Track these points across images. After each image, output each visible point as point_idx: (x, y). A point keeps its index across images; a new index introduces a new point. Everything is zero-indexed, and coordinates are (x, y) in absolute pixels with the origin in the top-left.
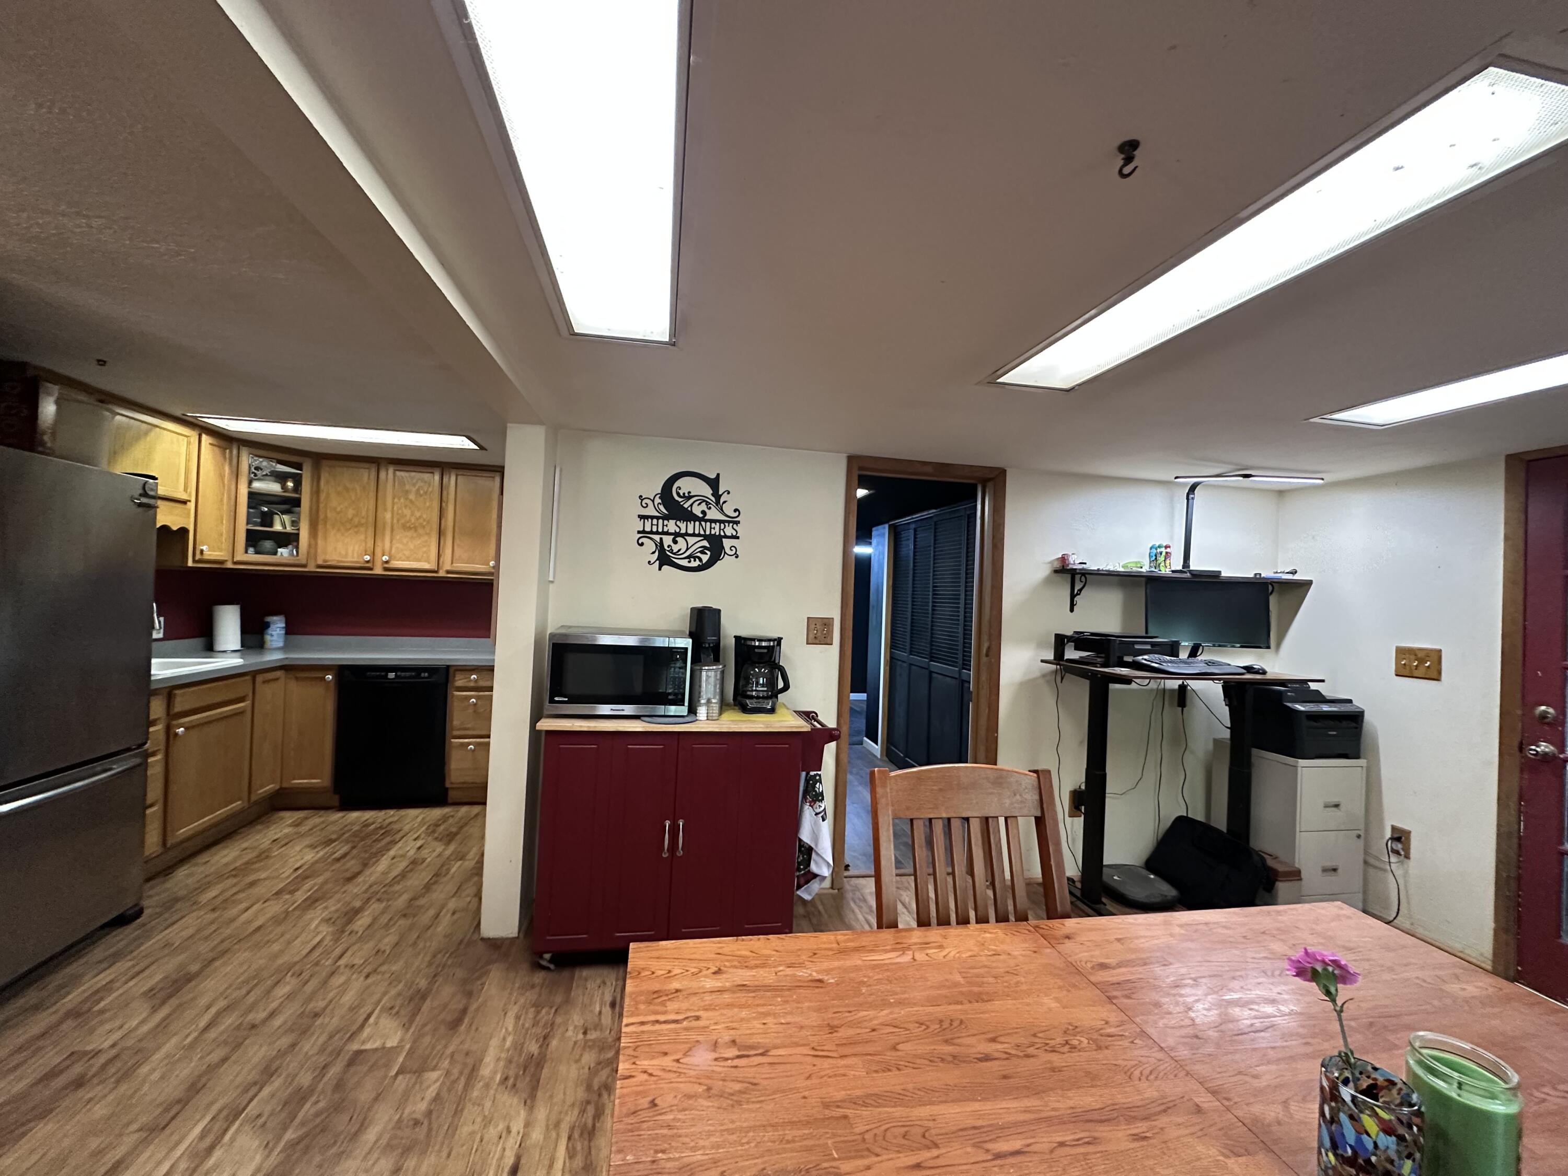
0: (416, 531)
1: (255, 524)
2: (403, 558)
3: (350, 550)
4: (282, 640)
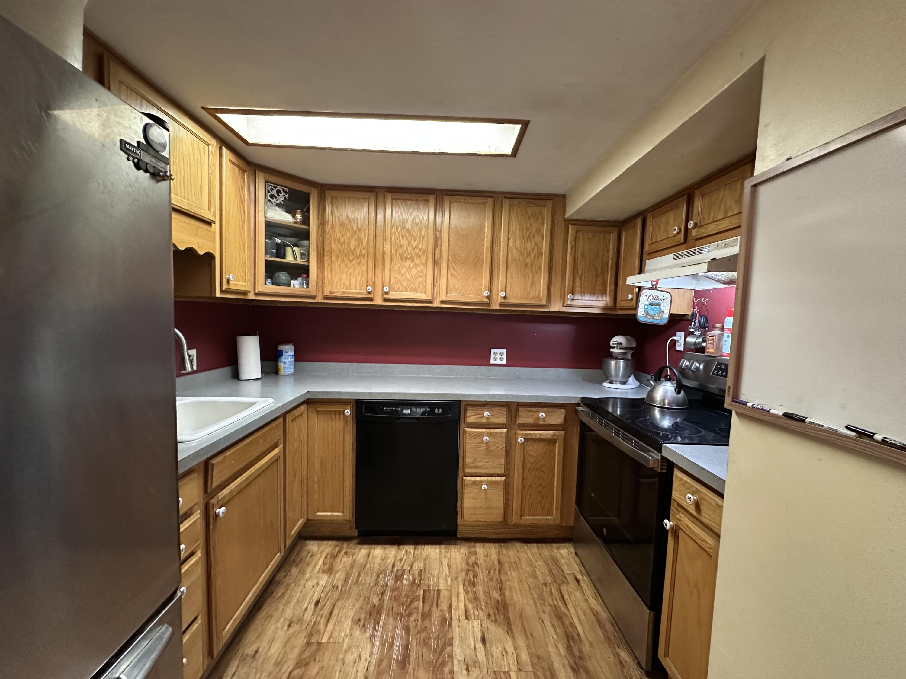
0: (412, 261)
1: (272, 255)
2: (402, 288)
3: (353, 281)
4: (292, 367)
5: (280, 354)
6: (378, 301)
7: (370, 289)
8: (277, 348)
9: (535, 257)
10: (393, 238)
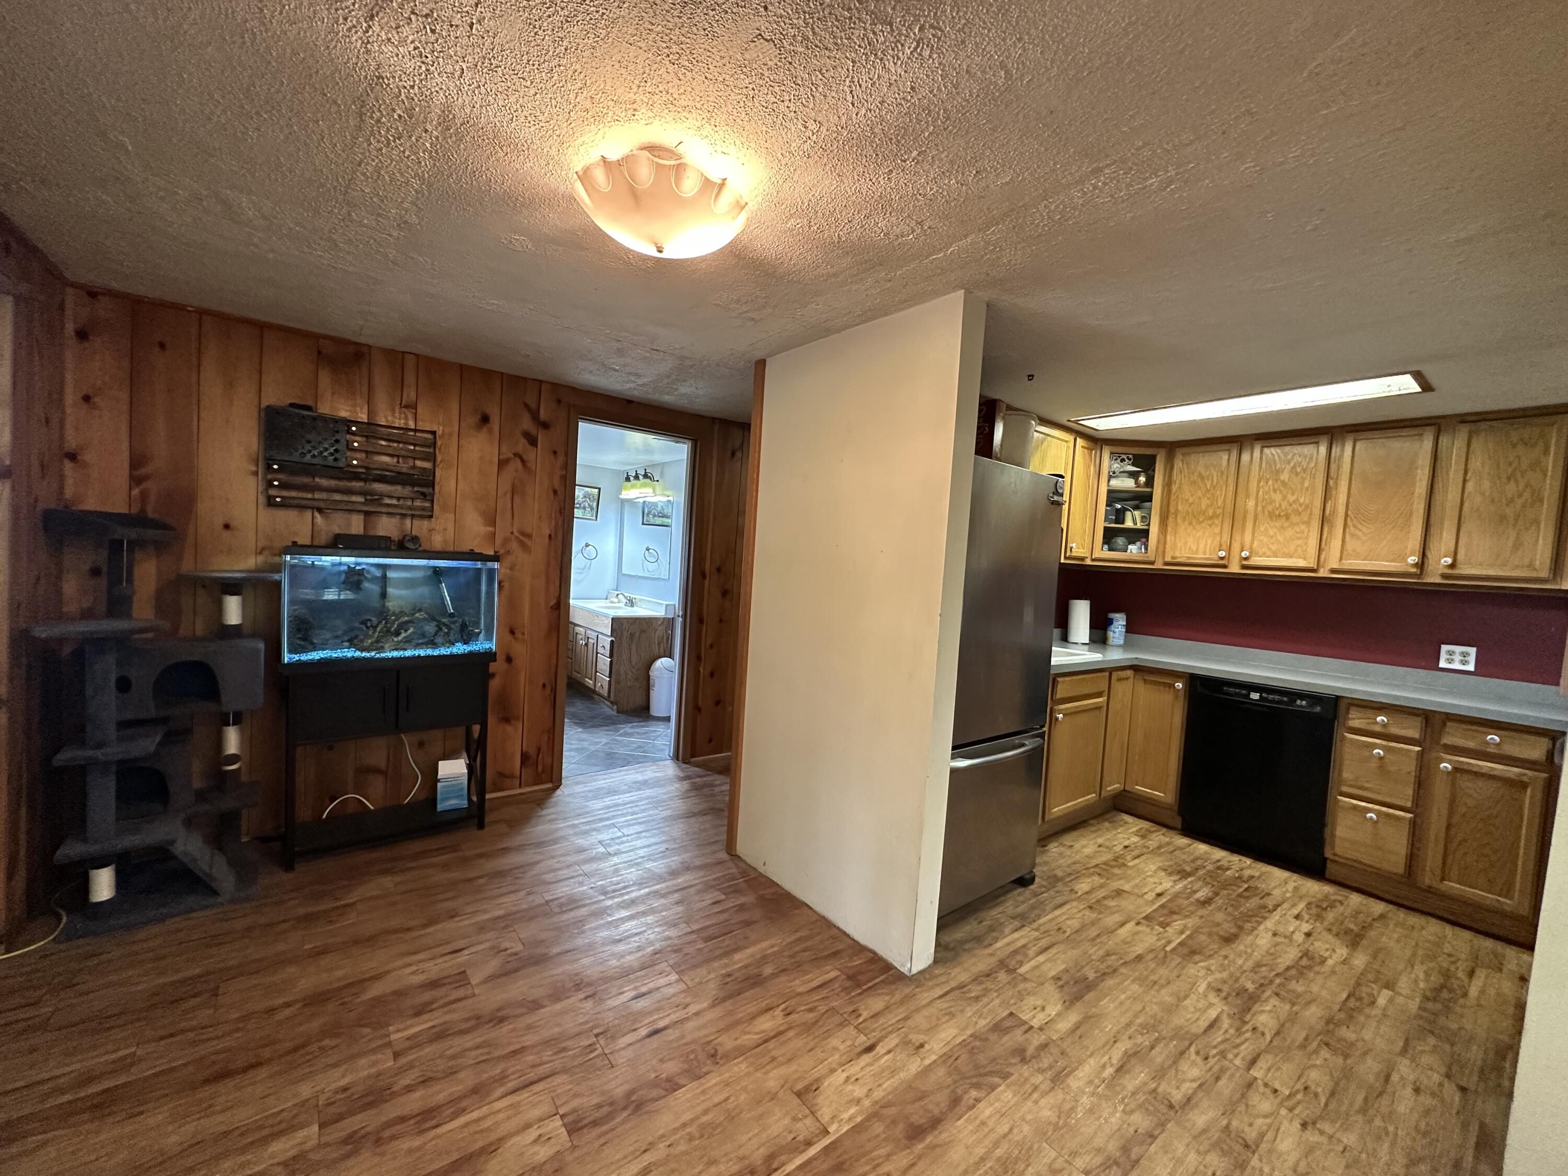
0: (1288, 519)
1: (1111, 521)
2: (1269, 553)
3: (1201, 546)
4: (1123, 638)
5: (1110, 622)
6: (1234, 568)
7: (1222, 554)
9: (1524, 505)
10: (1261, 493)
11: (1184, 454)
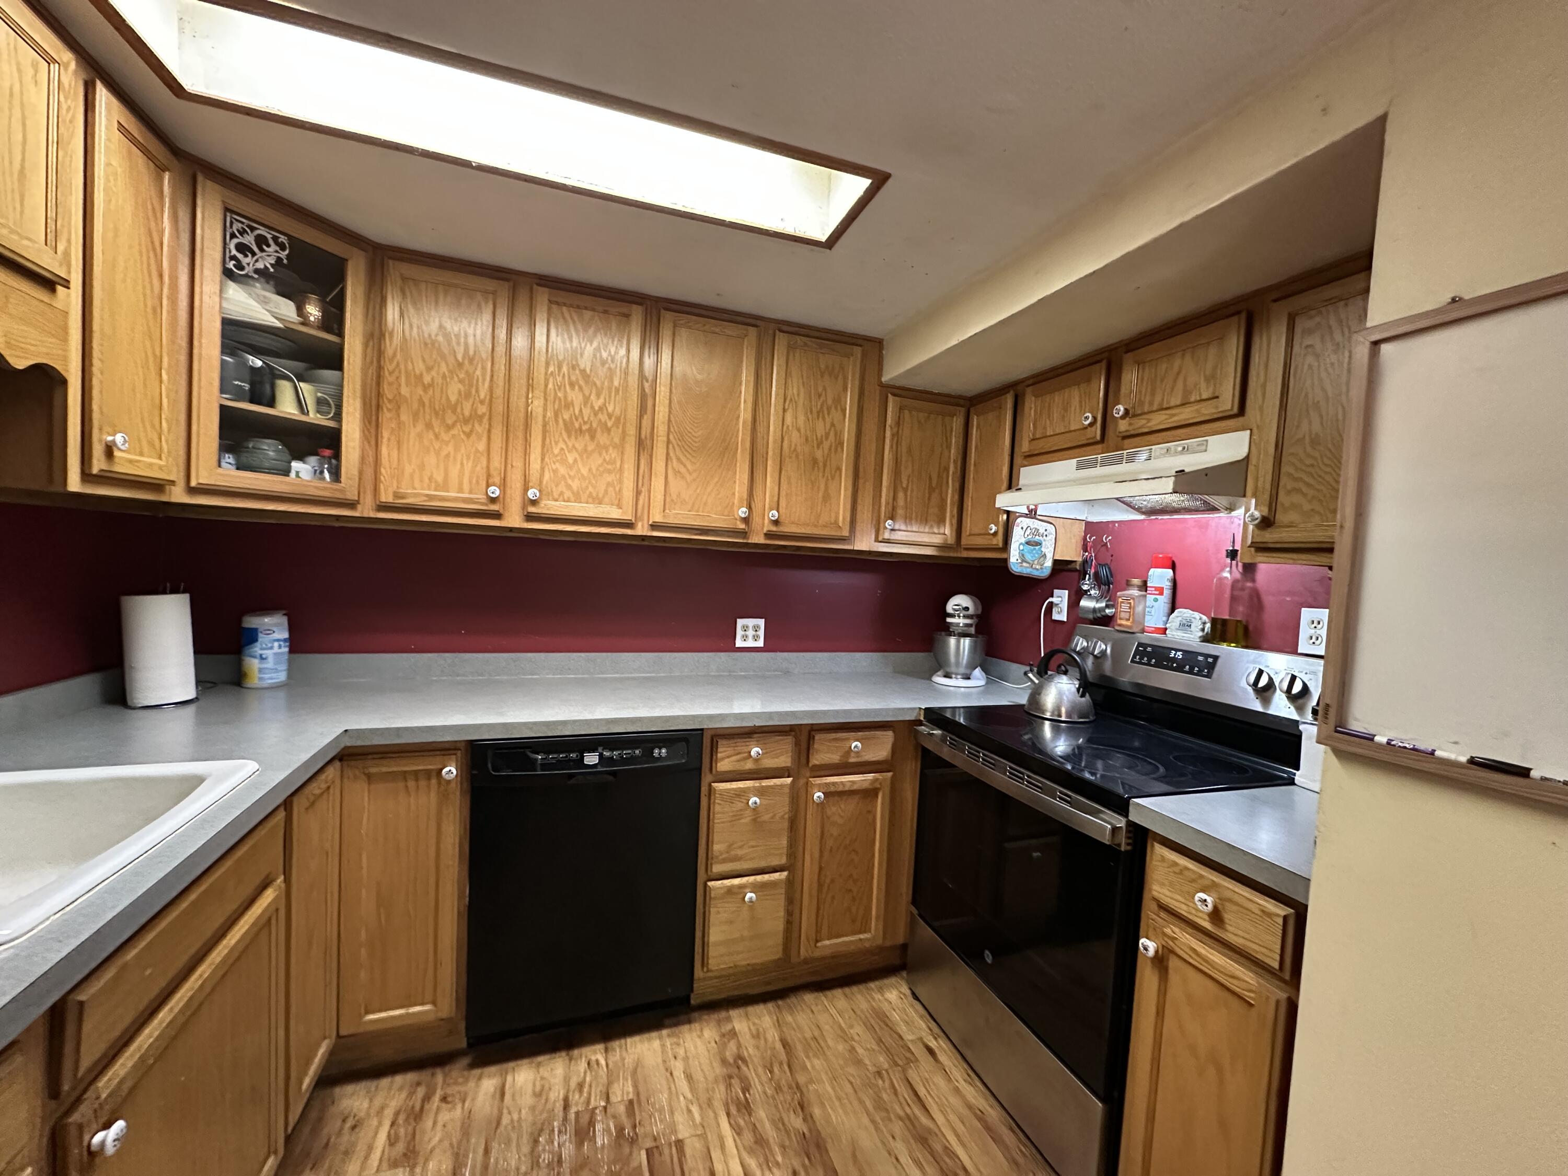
0: (593, 438)
1: (239, 395)
2: (568, 494)
3: (454, 472)
4: (284, 666)
5: (251, 637)
6: (514, 520)
7: (494, 491)
8: (240, 622)
9: (830, 449)
10: (550, 386)
11: (404, 279)
